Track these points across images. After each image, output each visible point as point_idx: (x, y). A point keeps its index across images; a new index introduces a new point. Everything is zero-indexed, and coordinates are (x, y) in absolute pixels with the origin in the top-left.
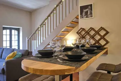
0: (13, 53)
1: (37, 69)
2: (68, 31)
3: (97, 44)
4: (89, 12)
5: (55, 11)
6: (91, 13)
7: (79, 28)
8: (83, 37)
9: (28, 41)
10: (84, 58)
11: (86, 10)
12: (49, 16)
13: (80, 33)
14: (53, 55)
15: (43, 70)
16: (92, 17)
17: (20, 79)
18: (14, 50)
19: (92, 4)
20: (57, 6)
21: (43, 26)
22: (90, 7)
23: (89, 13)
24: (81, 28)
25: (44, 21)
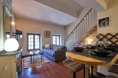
0: (57, 47)
1: (77, 59)
2: (87, 36)
3: (113, 45)
4: (106, 22)
5: (79, 25)
6: (108, 23)
7: (98, 34)
8: (101, 40)
9: (64, 41)
10: (109, 55)
11: (104, 22)
12: (76, 28)
13: (98, 37)
14: (83, 51)
15: (81, 60)
16: (109, 25)
17: (63, 62)
18: (58, 46)
19: (109, 17)
20: (80, 22)
21: (72, 34)
22: (107, 19)
23: (106, 24)
24: (100, 34)
25: (73, 31)
